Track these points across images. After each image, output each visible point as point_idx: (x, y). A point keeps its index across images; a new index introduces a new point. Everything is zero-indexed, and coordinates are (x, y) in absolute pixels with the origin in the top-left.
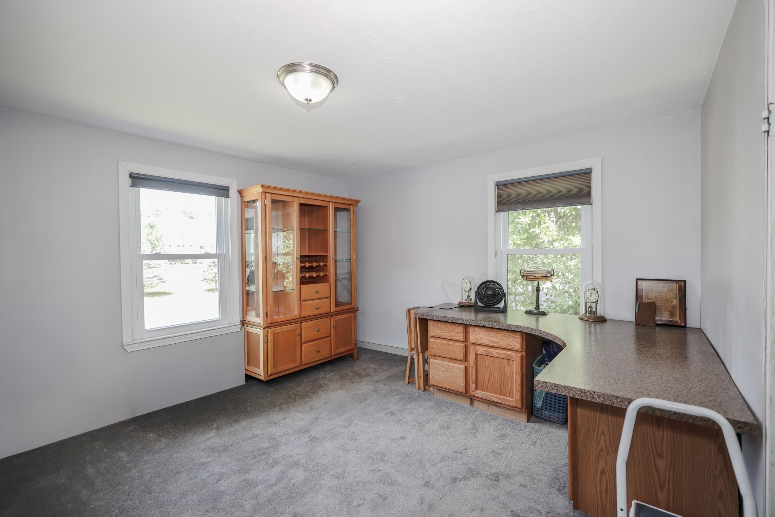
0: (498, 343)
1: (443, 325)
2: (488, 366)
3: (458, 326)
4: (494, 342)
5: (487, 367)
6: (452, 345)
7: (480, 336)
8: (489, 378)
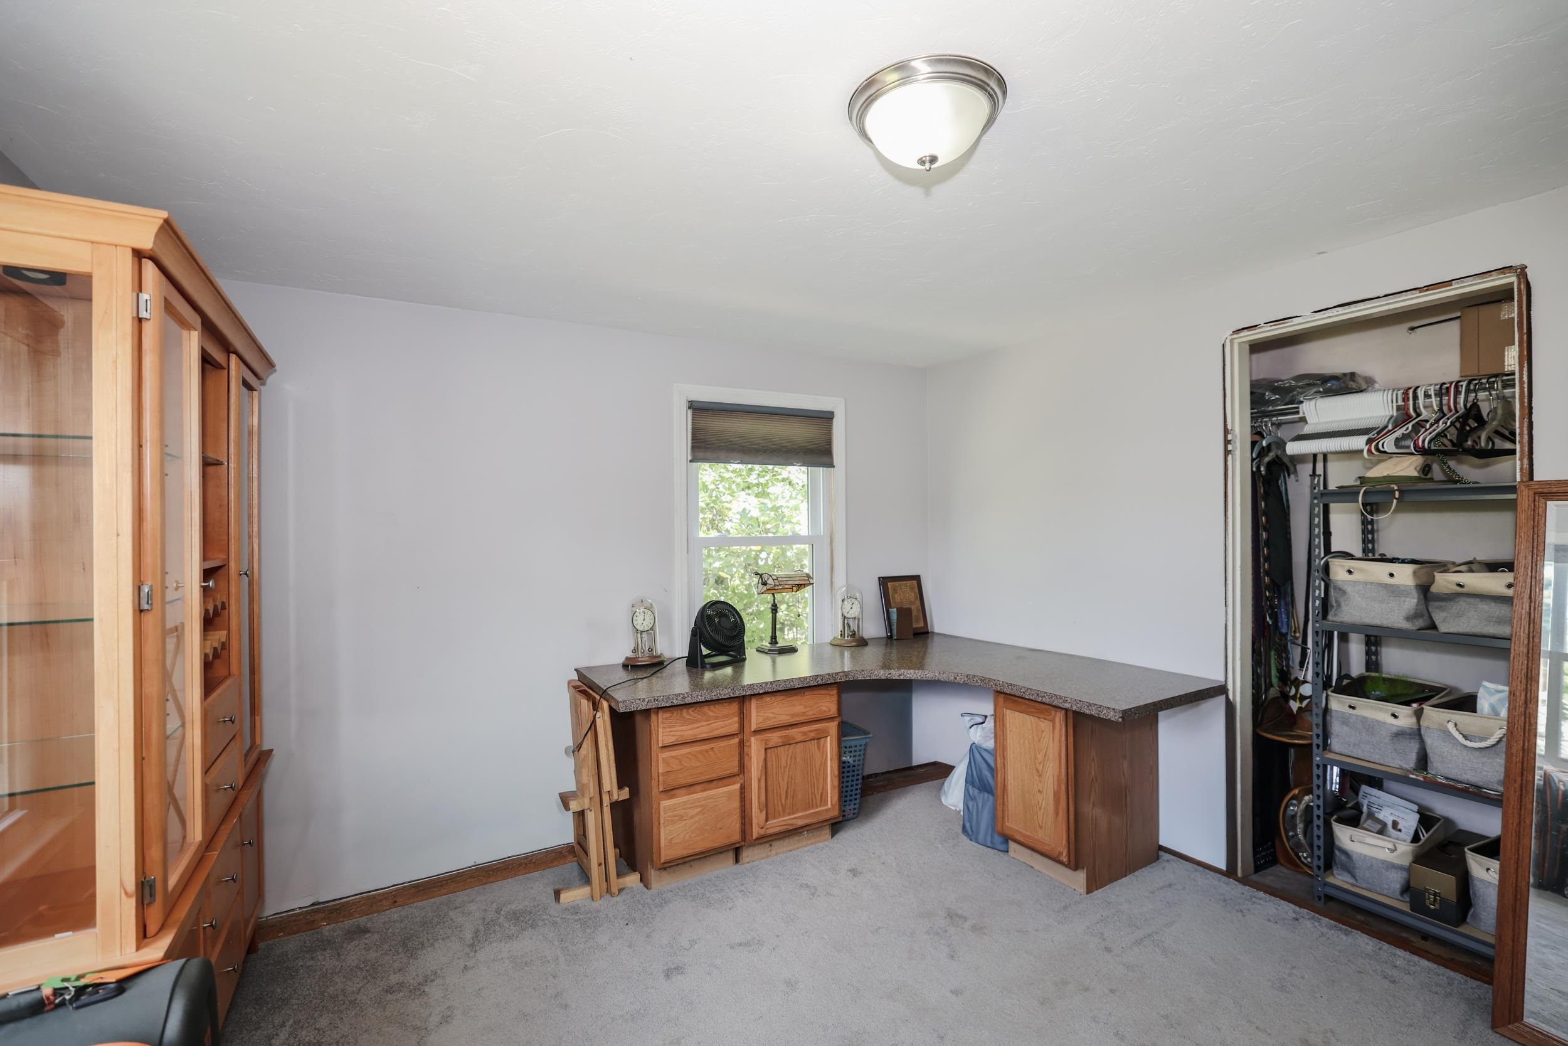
0: (804, 714)
1: (693, 711)
2: (785, 765)
3: (726, 704)
4: (797, 715)
5: (784, 768)
6: (714, 749)
7: (772, 711)
8: (788, 787)
